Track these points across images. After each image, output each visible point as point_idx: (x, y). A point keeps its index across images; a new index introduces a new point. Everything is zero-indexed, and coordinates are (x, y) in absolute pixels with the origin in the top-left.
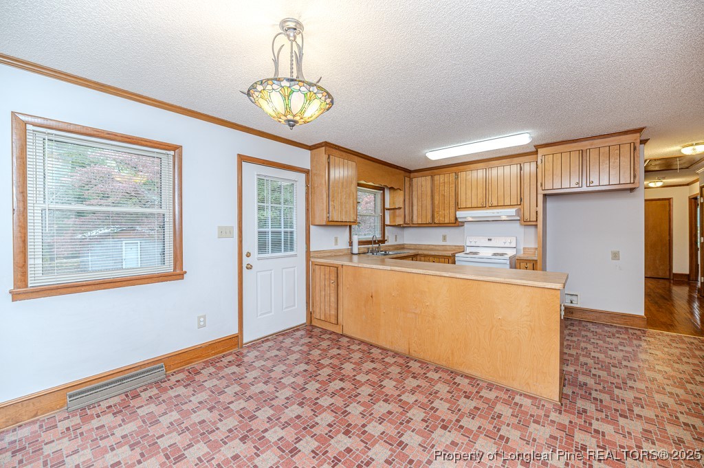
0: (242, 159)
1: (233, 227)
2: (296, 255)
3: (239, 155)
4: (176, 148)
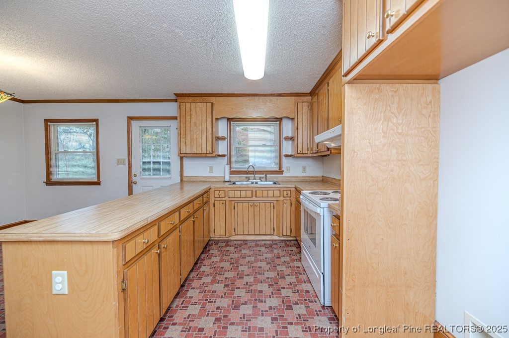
0: (130, 119)
1: (125, 159)
2: (170, 178)
3: (128, 117)
4: (96, 121)
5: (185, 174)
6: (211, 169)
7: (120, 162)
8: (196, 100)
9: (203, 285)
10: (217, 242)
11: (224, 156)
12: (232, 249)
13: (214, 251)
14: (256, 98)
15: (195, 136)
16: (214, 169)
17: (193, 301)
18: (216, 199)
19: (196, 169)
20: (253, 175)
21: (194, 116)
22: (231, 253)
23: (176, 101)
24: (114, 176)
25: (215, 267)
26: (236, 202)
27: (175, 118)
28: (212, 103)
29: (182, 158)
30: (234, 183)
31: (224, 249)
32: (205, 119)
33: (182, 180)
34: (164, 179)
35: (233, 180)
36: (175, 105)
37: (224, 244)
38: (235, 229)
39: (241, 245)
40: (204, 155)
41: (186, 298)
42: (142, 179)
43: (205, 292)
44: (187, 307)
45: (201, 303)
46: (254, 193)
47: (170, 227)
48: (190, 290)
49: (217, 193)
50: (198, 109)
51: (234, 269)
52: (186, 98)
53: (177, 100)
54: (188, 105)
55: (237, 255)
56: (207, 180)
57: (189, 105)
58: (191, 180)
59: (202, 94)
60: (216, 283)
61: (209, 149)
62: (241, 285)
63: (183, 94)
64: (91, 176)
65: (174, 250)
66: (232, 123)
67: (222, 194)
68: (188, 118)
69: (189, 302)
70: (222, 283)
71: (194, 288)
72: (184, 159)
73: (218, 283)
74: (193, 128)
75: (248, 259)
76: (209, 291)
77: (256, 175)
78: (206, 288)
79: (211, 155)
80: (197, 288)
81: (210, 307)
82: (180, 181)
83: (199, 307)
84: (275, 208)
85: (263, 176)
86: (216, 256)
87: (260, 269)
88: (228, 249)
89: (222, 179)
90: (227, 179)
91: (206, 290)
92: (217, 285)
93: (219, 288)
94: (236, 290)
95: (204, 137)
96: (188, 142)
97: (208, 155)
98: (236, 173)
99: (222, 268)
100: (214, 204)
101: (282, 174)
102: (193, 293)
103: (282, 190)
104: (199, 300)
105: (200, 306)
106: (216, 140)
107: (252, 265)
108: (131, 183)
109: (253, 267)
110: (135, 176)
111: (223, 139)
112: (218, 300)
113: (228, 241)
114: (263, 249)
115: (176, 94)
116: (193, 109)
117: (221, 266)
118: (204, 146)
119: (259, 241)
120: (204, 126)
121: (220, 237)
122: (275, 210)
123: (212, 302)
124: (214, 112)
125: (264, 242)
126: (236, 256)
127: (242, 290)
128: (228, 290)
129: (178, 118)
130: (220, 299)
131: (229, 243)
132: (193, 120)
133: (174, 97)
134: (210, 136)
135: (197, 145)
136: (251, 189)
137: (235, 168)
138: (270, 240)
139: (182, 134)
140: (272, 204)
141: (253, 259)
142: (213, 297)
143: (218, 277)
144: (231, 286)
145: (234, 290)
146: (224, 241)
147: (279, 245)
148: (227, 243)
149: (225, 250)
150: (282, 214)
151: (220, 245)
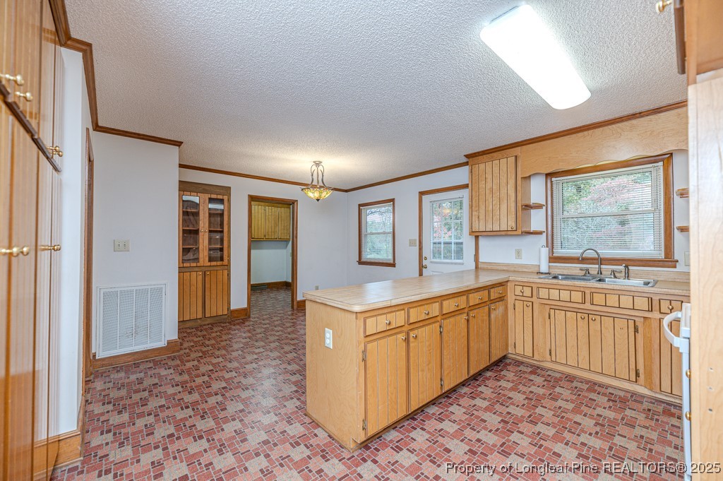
2: (463, 264)
5: (481, 259)
6: (518, 253)
7: (412, 243)
8: (492, 157)
9: (473, 406)
10: (519, 363)
11: (540, 233)
12: (538, 380)
13: (509, 374)
14: (598, 131)
15: (491, 207)
16: (524, 254)
17: (453, 417)
18: (518, 298)
19: (498, 253)
20: (597, 266)
21: (489, 180)
22: (535, 385)
23: (466, 164)
24: (408, 258)
25: (500, 393)
26: (552, 307)
27: (466, 186)
28: (516, 157)
29: (477, 237)
30: (555, 277)
31: (527, 376)
32: (505, 181)
33: (477, 267)
34: (456, 264)
35: (555, 272)
36: (466, 168)
37: (530, 370)
38: (550, 350)
39: (557, 380)
40: (503, 233)
41: (447, 411)
42: (431, 262)
43: (471, 416)
44: (444, 420)
45: (460, 424)
46: (588, 296)
47: (423, 317)
48: (455, 405)
49: (519, 289)
50: (496, 170)
51: (527, 407)
52: (480, 157)
53: (468, 162)
54: (482, 166)
55: (544, 390)
56: (512, 269)
57: (484, 167)
58: (489, 267)
59: (500, 147)
60: (491, 412)
61: (512, 224)
62: (528, 431)
63: (475, 153)
64: (388, 257)
65: (430, 345)
66: (553, 179)
67: (527, 292)
68: (482, 185)
69: (447, 416)
70: (501, 416)
71: (460, 405)
72: (480, 238)
73: (495, 413)
74: (489, 197)
75: (560, 403)
76: (477, 417)
77: (603, 266)
78: (475, 412)
79: (515, 233)
80: (464, 407)
81: (468, 433)
82: (474, 268)
83: (456, 427)
84: (640, 330)
85: (622, 268)
86: (508, 381)
87: (575, 426)
88: (532, 377)
89: (536, 270)
90: (544, 269)
91: (473, 414)
92: (491, 414)
93: (493, 420)
94: (515, 433)
95: (504, 207)
96: (482, 217)
97: (509, 233)
98: (563, 261)
99: (510, 398)
100: (514, 305)
101: (675, 267)
102: (457, 411)
103: (656, 298)
104: (460, 420)
105: (459, 427)
106: (523, 209)
107: (563, 414)
108: (422, 267)
109: (563, 417)
110: (426, 259)
111: (539, 206)
112: (483, 432)
113: (538, 368)
114: (603, 400)
115: (467, 156)
116: (489, 170)
117: (510, 396)
118: (504, 220)
119: (601, 385)
120: (504, 191)
121: (524, 356)
122: (639, 336)
123: (475, 430)
124: (519, 169)
125: (610, 390)
126: (541, 391)
127: (525, 437)
128: (503, 427)
129: (470, 186)
130: (487, 432)
131: (539, 371)
132: (489, 185)
133: (465, 160)
134: (513, 205)
135: (494, 218)
136: (582, 289)
137: (559, 252)
138: (627, 391)
139: (474, 205)
140: (631, 323)
141: (571, 406)
142: (479, 425)
143: (497, 407)
144: (511, 425)
145: (513, 432)
146: (532, 366)
147: (646, 405)
148: (536, 370)
149: (526, 378)
150: (657, 347)
151: (521, 368)
